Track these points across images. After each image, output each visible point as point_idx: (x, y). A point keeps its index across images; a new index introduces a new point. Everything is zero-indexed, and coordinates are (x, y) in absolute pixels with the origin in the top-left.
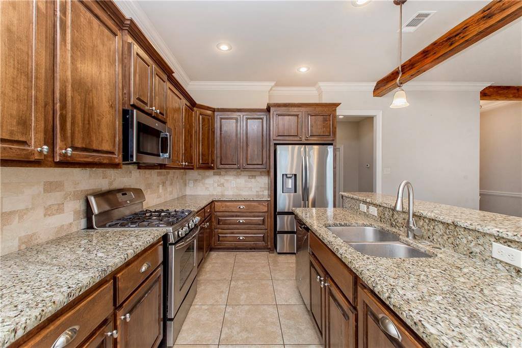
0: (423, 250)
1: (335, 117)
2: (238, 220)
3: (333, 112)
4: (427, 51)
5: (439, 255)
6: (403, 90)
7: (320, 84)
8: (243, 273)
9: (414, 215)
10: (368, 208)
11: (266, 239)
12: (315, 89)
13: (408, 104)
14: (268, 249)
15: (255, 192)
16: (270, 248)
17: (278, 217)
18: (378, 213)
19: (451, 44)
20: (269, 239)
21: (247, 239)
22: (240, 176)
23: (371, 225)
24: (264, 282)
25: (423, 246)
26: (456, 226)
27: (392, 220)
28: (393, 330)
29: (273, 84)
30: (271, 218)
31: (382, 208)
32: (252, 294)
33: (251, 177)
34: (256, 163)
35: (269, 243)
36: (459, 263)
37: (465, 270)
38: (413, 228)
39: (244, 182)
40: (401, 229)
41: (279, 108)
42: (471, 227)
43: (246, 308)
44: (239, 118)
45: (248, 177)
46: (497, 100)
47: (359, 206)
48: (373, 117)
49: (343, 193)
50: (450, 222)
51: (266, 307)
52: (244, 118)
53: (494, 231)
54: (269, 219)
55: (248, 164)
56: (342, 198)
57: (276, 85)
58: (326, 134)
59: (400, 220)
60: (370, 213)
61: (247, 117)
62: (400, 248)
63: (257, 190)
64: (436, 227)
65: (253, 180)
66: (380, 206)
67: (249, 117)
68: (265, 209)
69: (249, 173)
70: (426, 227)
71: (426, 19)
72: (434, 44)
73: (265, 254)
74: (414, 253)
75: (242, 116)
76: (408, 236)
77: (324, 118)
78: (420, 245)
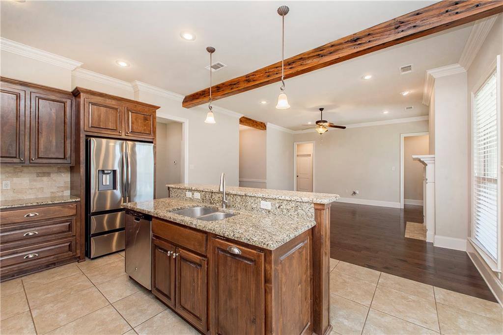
0: (232, 213)
1: (154, 118)
2: (25, 233)
3: (153, 113)
4: (219, 87)
5: (241, 213)
6: (212, 112)
7: (138, 83)
8: (48, 296)
9: (226, 194)
10: (193, 194)
11: (73, 248)
12: (131, 85)
13: (215, 122)
14: (76, 258)
15: (50, 194)
16: (79, 257)
17: (93, 218)
18: (201, 197)
19: (232, 89)
20: (78, 246)
21: (42, 255)
22: (20, 174)
23: (198, 206)
24: (84, 292)
25: (232, 211)
26: (246, 196)
27: (211, 199)
28: (236, 251)
29: (80, 65)
30: (81, 222)
31: (204, 193)
32: (73, 309)
33: (40, 175)
34: (54, 157)
35: (78, 251)
36: (249, 214)
37: (253, 216)
38: (226, 201)
39: (28, 181)
40: (217, 204)
41: (92, 97)
42: (252, 195)
43: (72, 325)
44: (22, 94)
45: (35, 175)
46: (246, 125)
47: (185, 194)
48: (182, 123)
49: (170, 186)
50: (243, 194)
51: (99, 312)
52: (33, 95)
53: (261, 196)
54: (79, 224)
55: (39, 158)
56: (169, 190)
57: (82, 67)
58: (147, 133)
59: (216, 199)
60: (195, 197)
61: (38, 95)
62: (221, 215)
63: (53, 191)
64: (237, 199)
65: (45, 179)
66: (202, 191)
67: (42, 96)
68: (74, 212)
69: (39, 170)
70: (232, 200)
71: (222, 68)
72: (223, 84)
73: (73, 265)
74: (228, 216)
75: (28, 92)
76: (223, 207)
77: (144, 117)
78: (231, 211)
